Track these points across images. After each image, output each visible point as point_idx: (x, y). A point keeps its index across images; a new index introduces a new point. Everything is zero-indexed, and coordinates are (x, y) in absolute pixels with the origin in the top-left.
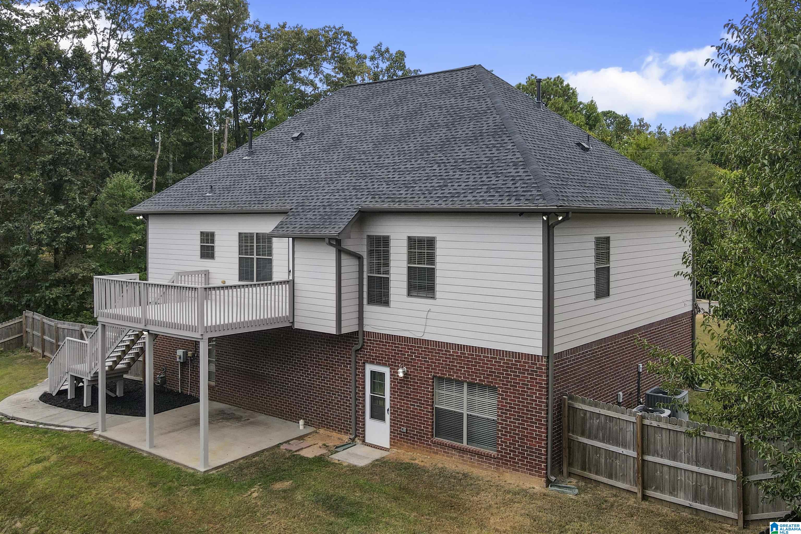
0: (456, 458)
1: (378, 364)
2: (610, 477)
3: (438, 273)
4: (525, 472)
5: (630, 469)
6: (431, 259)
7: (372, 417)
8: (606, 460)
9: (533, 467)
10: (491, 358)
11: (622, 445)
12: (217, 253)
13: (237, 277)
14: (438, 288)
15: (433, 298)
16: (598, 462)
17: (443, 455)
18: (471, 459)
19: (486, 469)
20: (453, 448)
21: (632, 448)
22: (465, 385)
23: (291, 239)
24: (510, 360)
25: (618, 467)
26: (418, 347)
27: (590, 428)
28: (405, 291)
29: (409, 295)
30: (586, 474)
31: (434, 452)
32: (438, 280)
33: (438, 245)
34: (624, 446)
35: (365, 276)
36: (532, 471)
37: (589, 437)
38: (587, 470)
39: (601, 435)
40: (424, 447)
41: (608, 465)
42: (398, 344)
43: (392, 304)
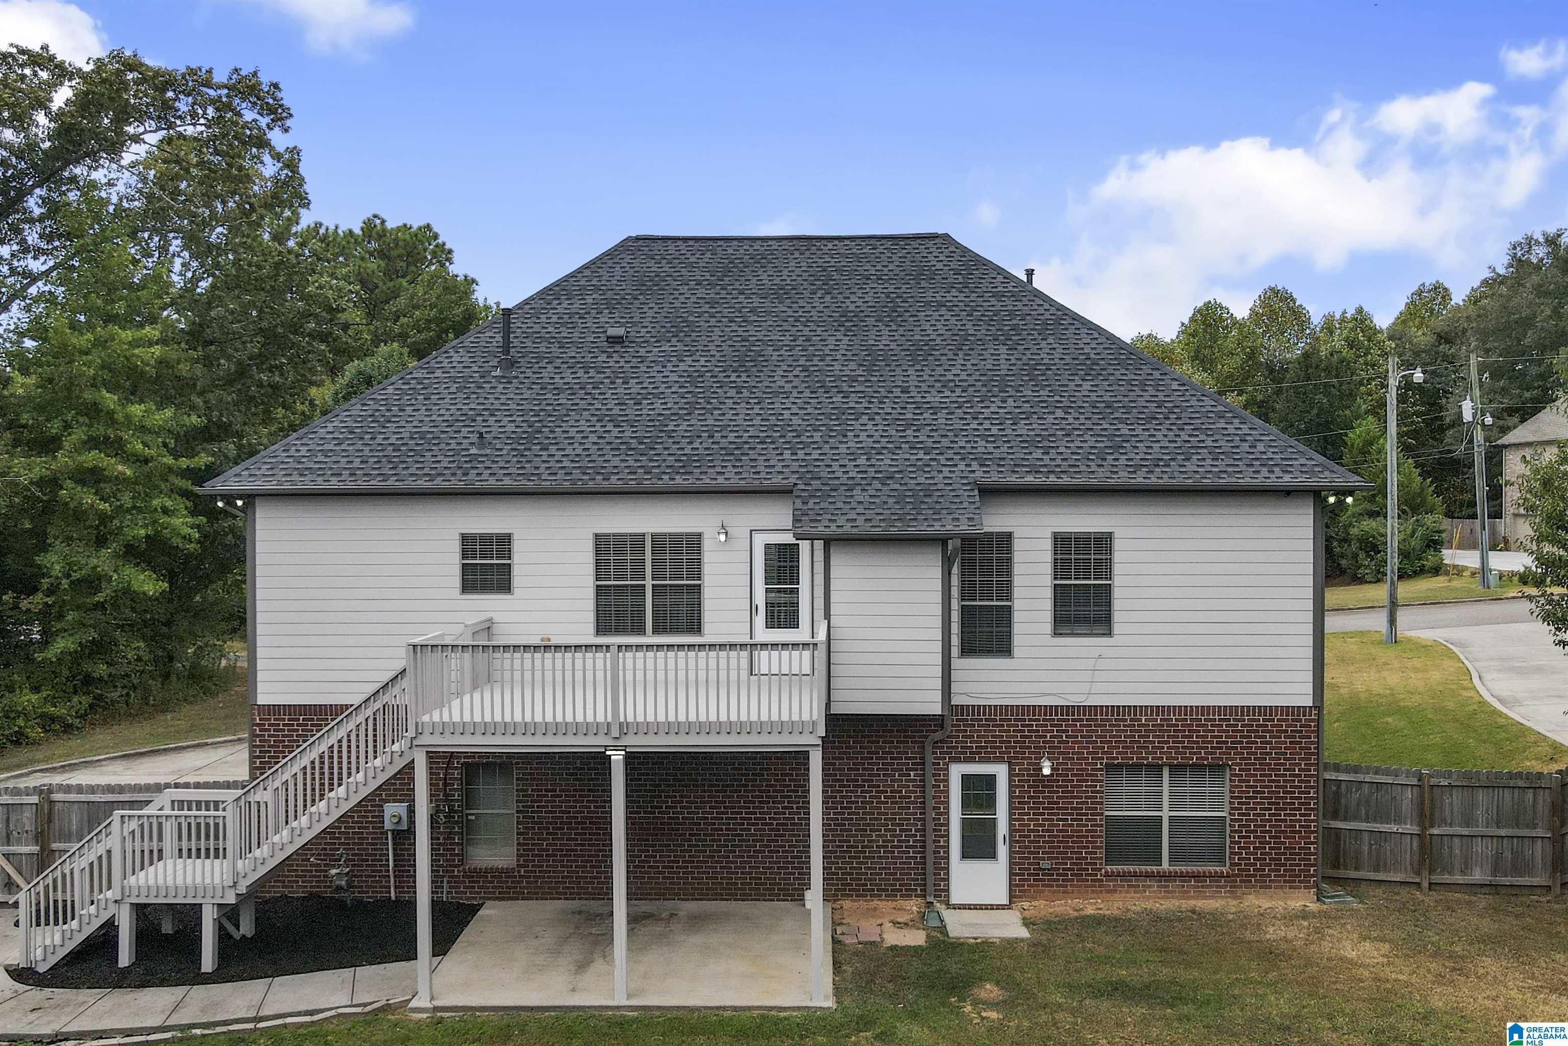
0: (1154, 892)
1: (983, 760)
2: (1376, 869)
3: (1117, 593)
4: (1281, 887)
5: (1405, 852)
6: (1105, 568)
7: (966, 854)
8: (1371, 845)
9: (1296, 876)
10: (1220, 720)
11: (1395, 820)
12: (517, 580)
13: (591, 628)
14: (1117, 617)
15: (1110, 634)
16: (1359, 852)
17: (1127, 892)
18: (1183, 886)
19: (1213, 897)
20: (1149, 875)
21: (1409, 821)
22: (1166, 772)
23: (819, 544)
24: (1255, 720)
25: (1388, 853)
26: (1073, 720)
27: (1346, 806)
28: (1048, 628)
29: (1056, 634)
30: (1342, 873)
31: (1108, 892)
32: (1117, 605)
33: (1117, 545)
34: (1398, 820)
35: (955, 605)
36: (1294, 881)
37: (1345, 819)
38: (1342, 867)
39: (1363, 812)
40: (1086, 886)
41: (1374, 853)
42: (1030, 720)
43: (1016, 651)
